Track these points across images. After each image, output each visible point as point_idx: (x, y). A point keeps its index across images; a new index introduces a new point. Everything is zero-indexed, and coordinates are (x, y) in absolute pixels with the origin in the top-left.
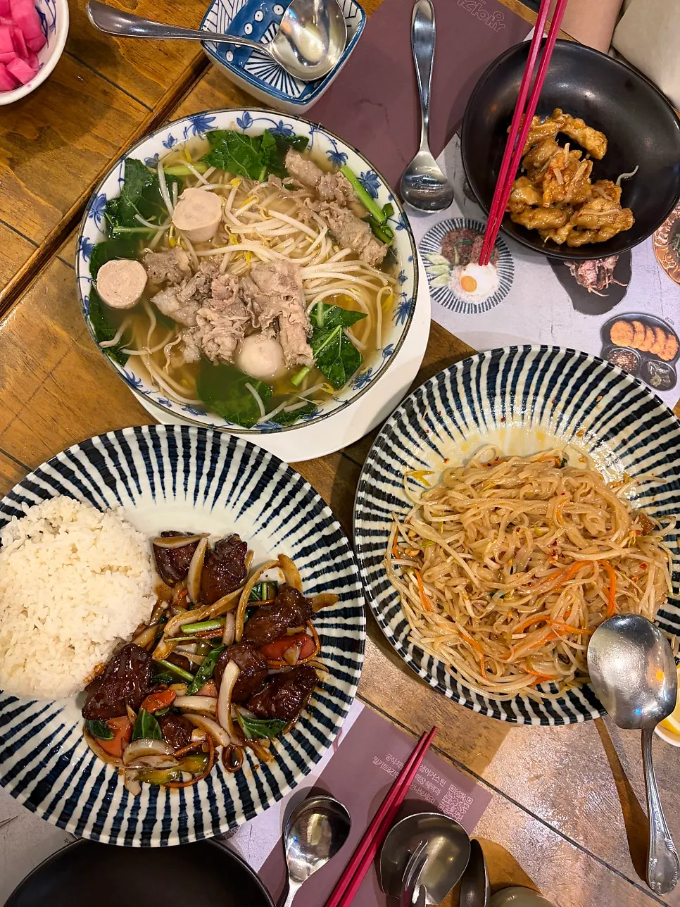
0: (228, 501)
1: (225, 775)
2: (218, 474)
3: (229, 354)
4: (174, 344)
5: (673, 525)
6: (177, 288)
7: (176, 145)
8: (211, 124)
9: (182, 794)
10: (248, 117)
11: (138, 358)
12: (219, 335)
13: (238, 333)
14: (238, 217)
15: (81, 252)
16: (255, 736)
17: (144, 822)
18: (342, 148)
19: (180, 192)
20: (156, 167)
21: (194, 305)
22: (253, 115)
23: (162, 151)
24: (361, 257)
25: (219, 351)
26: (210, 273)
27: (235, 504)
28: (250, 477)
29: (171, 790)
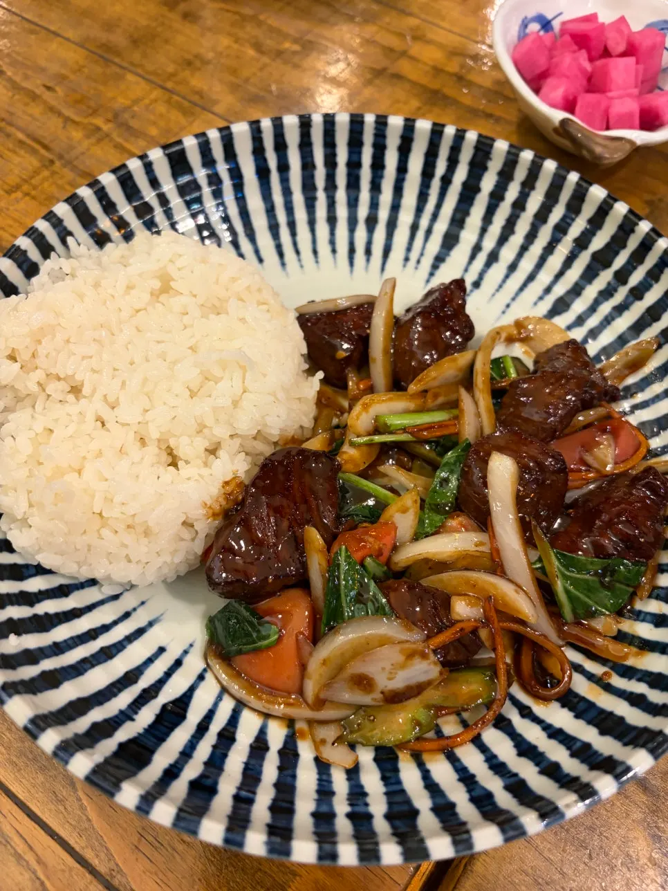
0: (407, 259)
1: (539, 709)
2: (383, 214)
9: (453, 759)
17: (389, 817)
27: (418, 262)
28: (439, 206)
29: (425, 757)
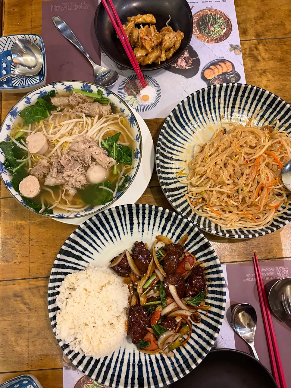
0: (124, 233)
1: (198, 325)
2: (113, 226)
3: (85, 181)
4: (64, 193)
5: (278, 122)
6: (50, 174)
7: (11, 127)
8: (18, 110)
9: (189, 343)
10: (28, 99)
11: (55, 207)
12: (77, 178)
13: (82, 172)
14: (52, 134)
15: (8, 187)
16: (197, 304)
17: (184, 363)
18: (68, 84)
19: (25, 141)
20: (10, 140)
21: (60, 175)
22: (29, 96)
23: (8, 132)
24: (103, 115)
25: (81, 183)
26: (57, 160)
27: (127, 232)
28: (125, 219)
29: (184, 345)
